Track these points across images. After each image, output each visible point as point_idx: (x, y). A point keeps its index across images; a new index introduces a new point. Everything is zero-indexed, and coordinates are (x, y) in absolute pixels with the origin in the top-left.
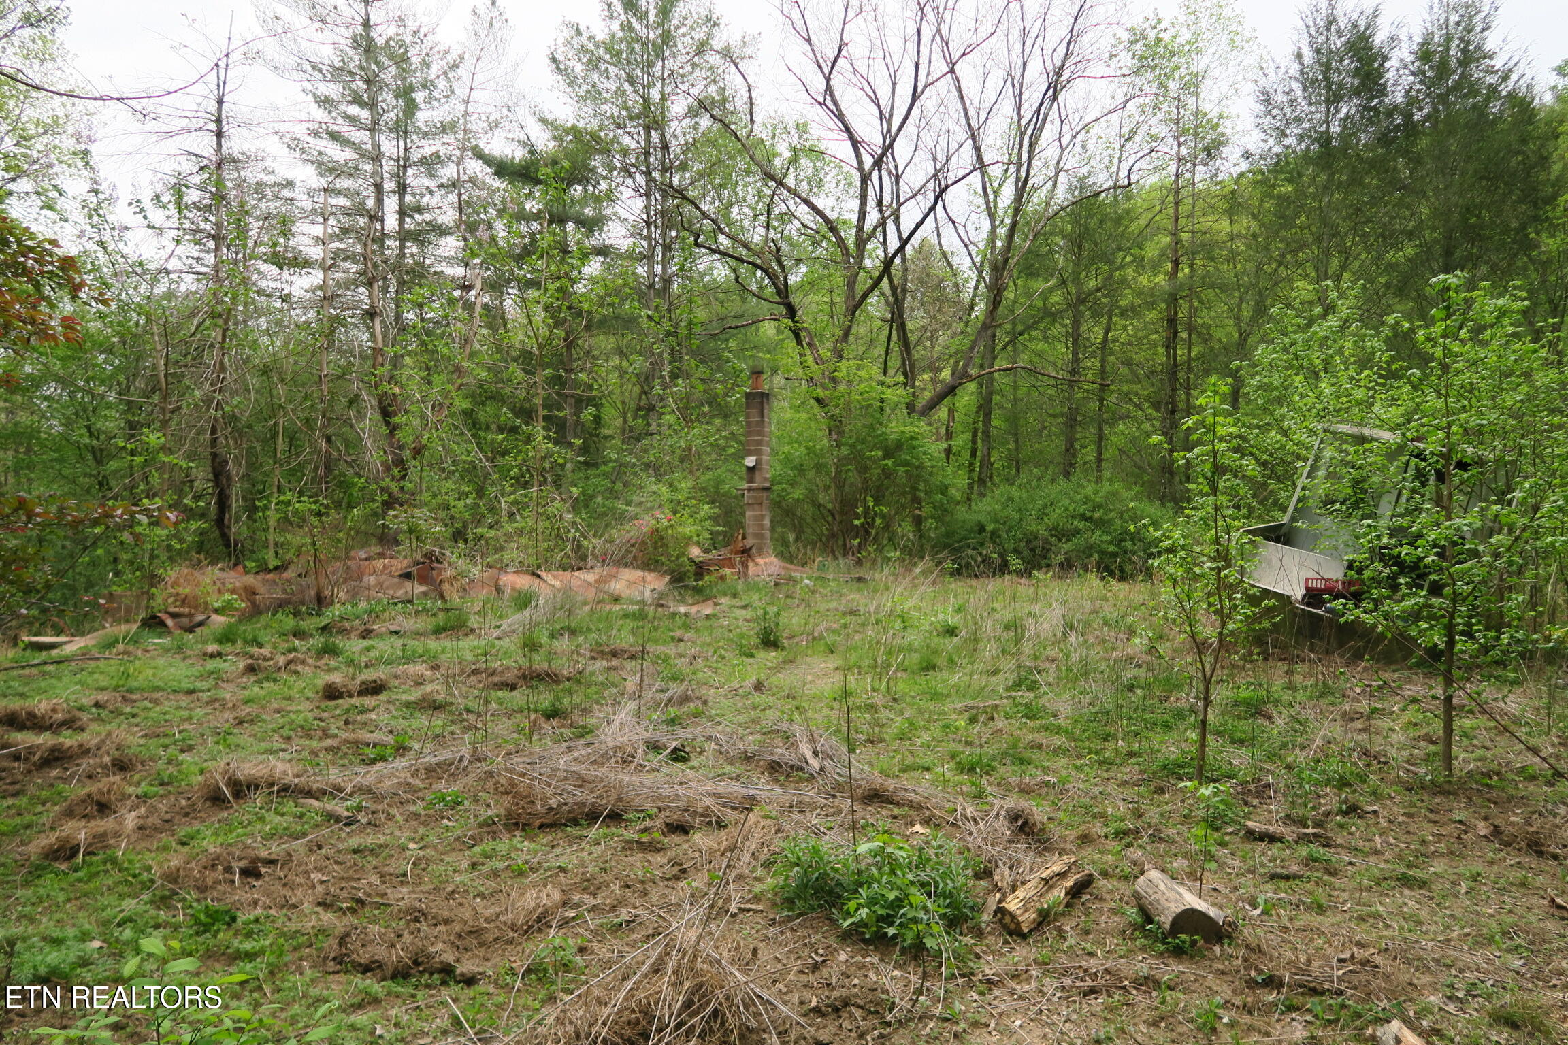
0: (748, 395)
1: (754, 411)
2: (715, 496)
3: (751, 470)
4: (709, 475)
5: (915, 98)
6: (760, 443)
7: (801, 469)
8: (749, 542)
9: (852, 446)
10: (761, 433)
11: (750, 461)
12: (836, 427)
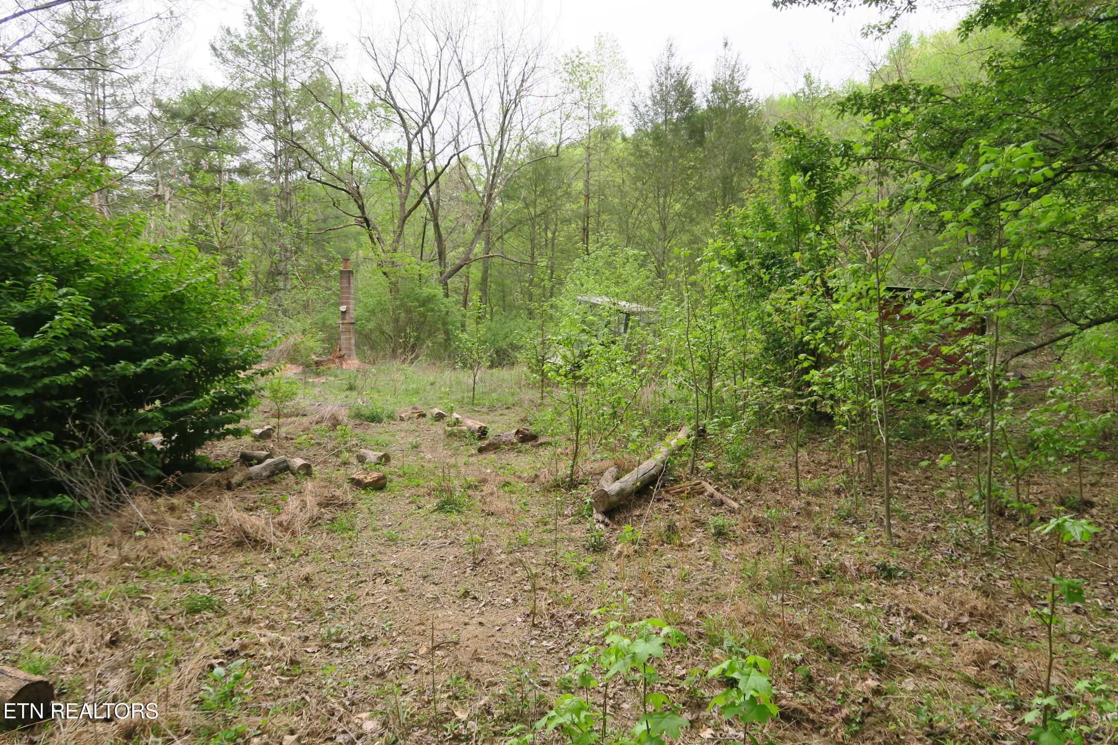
0: (341, 272)
1: (345, 281)
2: (323, 327)
3: (344, 313)
4: (320, 316)
5: (438, 99)
6: (348, 298)
7: (373, 312)
8: (343, 353)
9: (402, 300)
10: (349, 293)
11: (343, 308)
12: (394, 288)
